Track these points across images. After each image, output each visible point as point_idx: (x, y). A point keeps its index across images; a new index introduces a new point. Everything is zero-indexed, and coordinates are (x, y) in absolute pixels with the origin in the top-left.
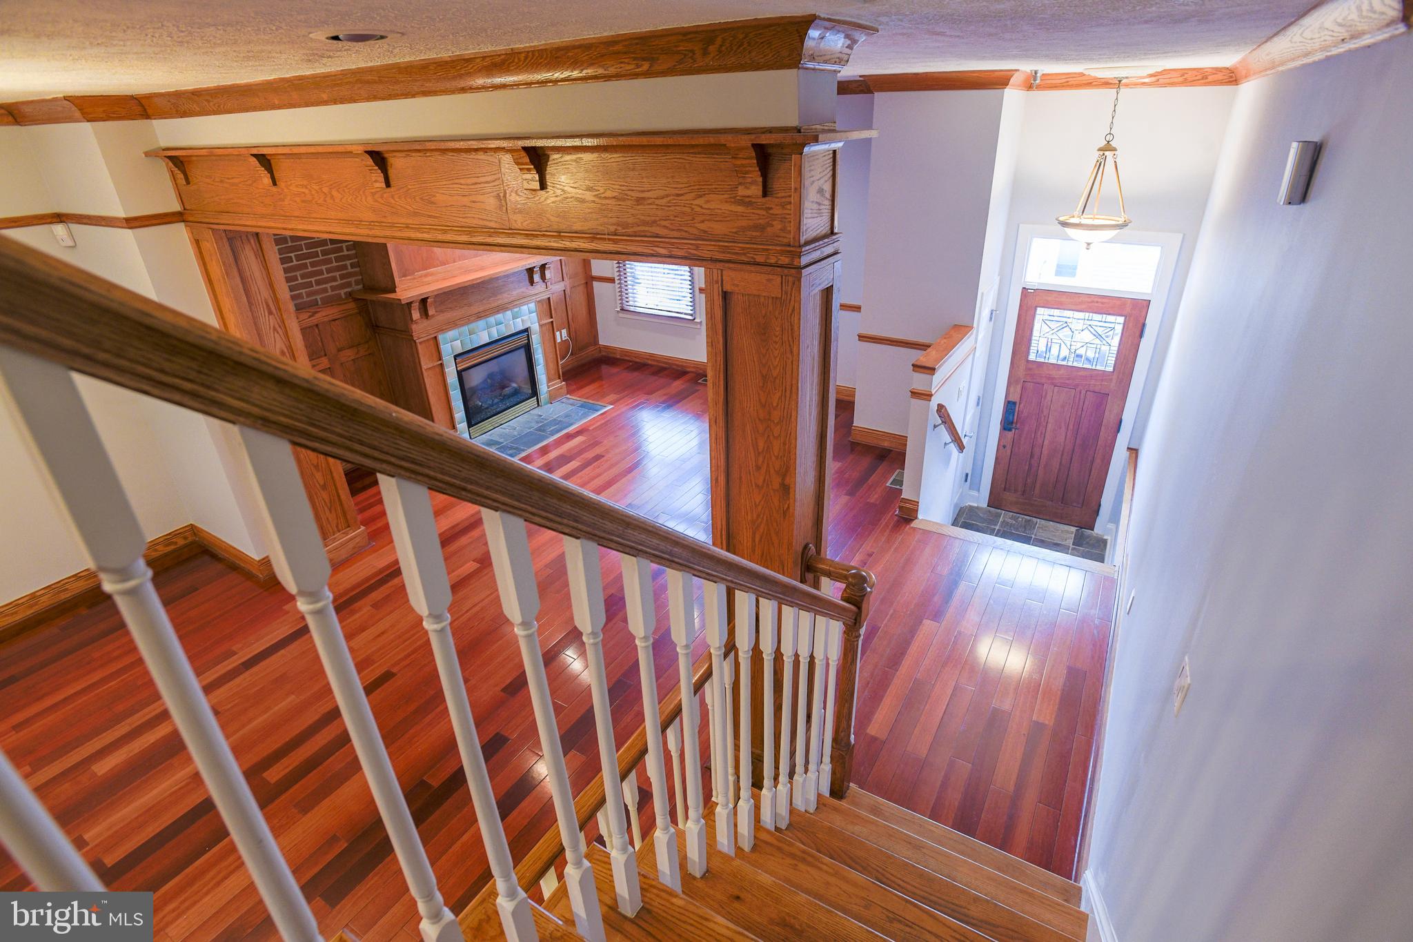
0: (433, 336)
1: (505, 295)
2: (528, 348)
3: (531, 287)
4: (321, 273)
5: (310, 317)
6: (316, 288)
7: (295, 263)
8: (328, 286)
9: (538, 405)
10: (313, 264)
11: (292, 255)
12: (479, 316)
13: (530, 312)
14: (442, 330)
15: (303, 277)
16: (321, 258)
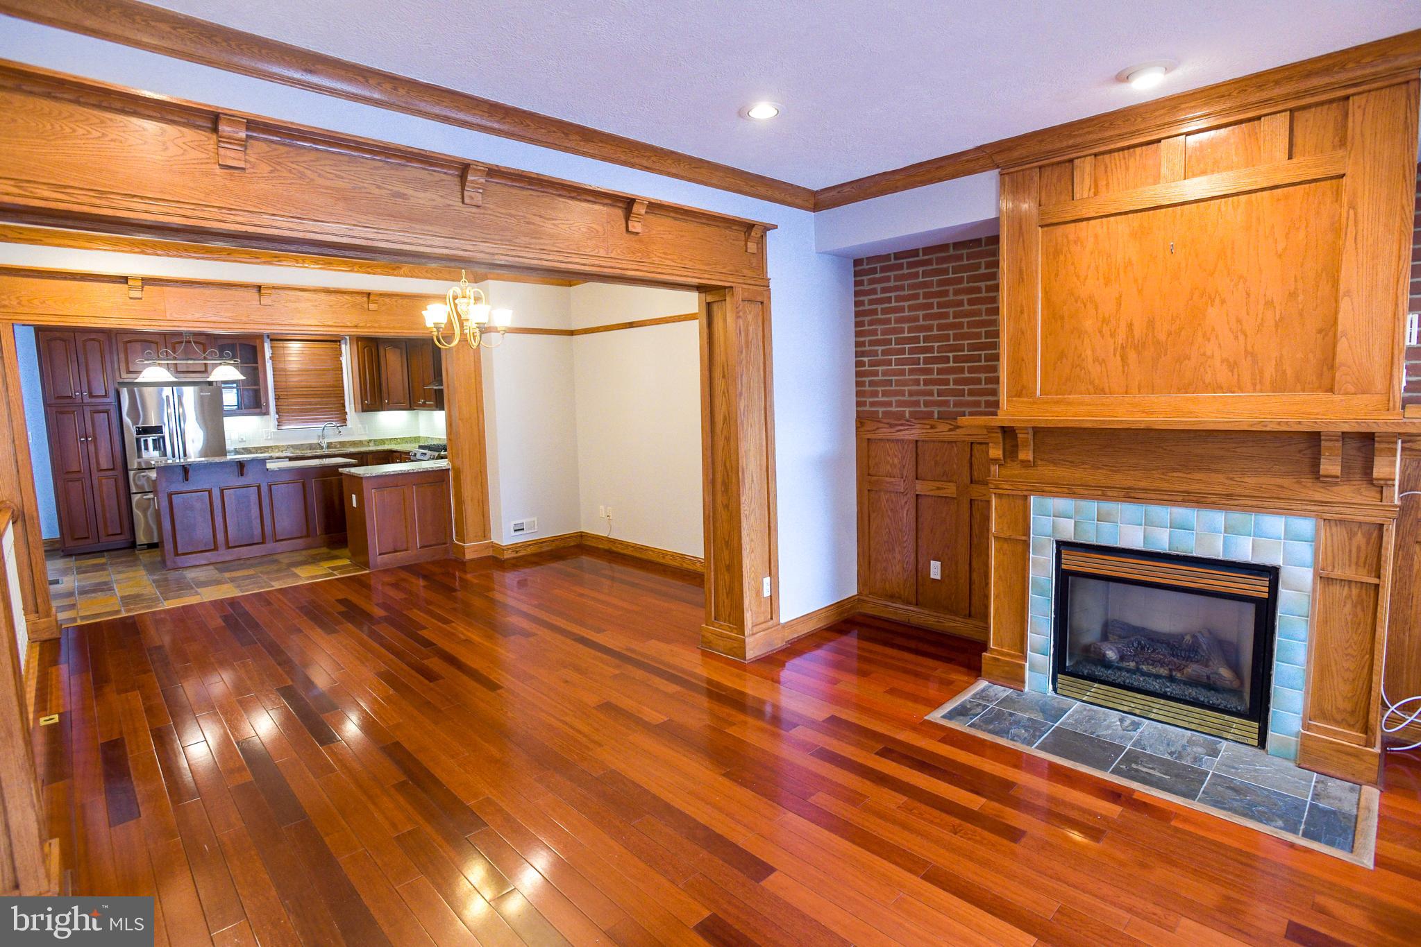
0: (1025, 493)
1: (1221, 478)
2: (1266, 611)
3: (1308, 482)
4: (978, 381)
5: (950, 430)
6: (967, 398)
7: (951, 364)
8: (983, 399)
9: (1262, 743)
10: (971, 370)
11: (951, 355)
12: (1129, 495)
13: (1290, 536)
14: (1043, 492)
15: (956, 382)
16: (983, 363)
